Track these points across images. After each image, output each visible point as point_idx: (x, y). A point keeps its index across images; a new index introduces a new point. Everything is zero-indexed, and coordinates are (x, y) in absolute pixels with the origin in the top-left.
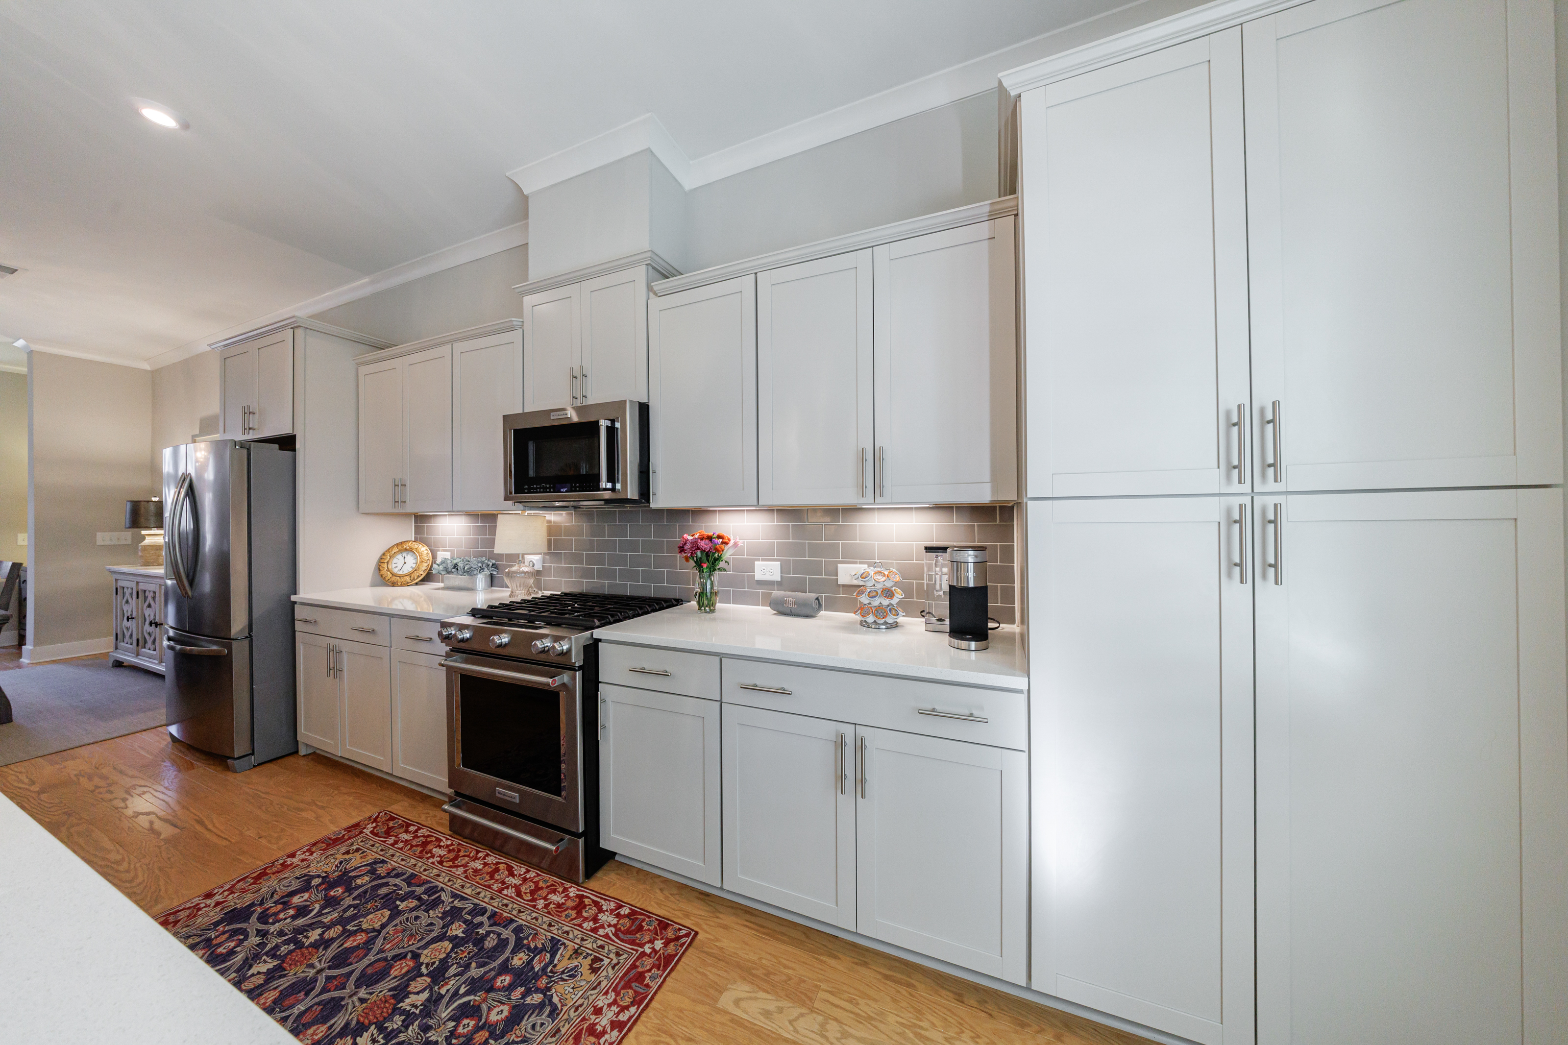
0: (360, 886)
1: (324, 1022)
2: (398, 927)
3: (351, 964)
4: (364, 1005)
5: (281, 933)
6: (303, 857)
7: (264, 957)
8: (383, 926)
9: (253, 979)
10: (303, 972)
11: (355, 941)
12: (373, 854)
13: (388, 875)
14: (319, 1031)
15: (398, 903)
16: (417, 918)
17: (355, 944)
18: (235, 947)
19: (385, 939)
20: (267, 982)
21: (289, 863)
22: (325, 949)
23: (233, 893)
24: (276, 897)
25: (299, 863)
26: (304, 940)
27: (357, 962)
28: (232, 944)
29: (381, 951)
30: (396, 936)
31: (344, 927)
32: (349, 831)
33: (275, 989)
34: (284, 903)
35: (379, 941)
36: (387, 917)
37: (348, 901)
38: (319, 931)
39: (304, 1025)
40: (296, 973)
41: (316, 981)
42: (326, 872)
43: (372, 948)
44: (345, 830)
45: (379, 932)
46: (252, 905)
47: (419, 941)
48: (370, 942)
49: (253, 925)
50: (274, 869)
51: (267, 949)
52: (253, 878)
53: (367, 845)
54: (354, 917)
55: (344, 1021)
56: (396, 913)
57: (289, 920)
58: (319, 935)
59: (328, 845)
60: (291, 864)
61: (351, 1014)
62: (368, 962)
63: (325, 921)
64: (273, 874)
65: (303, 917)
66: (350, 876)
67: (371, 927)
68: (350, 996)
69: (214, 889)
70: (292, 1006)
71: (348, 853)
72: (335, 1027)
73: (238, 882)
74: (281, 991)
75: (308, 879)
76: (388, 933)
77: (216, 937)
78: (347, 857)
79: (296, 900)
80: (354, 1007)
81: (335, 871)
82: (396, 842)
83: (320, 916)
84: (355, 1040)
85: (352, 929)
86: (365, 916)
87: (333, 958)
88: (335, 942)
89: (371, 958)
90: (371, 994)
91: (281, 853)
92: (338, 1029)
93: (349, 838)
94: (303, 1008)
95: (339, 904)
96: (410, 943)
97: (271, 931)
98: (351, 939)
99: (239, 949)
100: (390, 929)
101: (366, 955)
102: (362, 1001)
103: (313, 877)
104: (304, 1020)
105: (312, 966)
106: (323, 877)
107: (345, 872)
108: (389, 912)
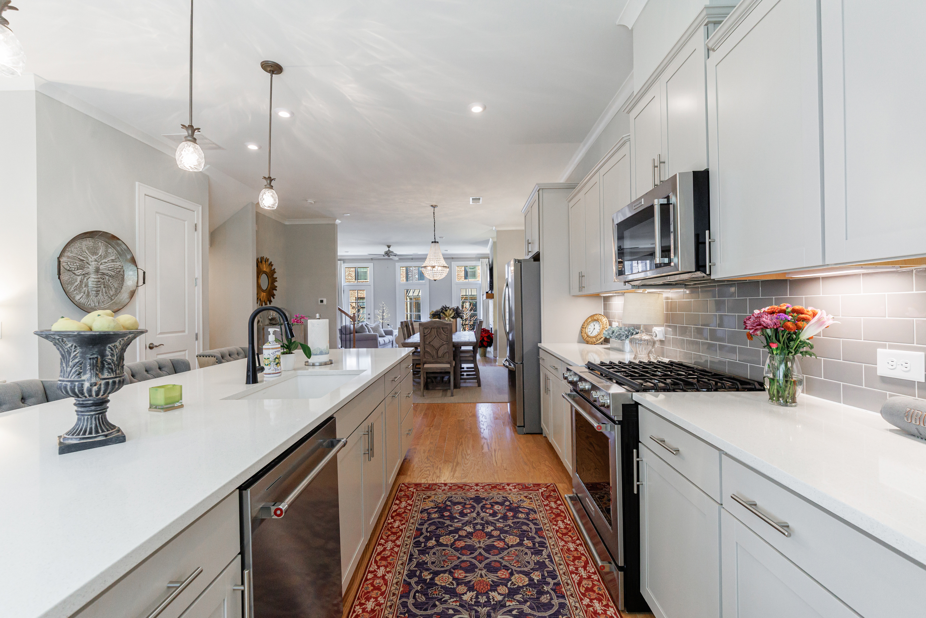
0: (519, 518)
1: (466, 572)
2: (516, 552)
3: (490, 554)
4: (480, 578)
5: (482, 519)
6: (511, 488)
7: (472, 525)
8: (512, 546)
9: (464, 532)
10: (476, 542)
11: (499, 544)
12: (535, 505)
13: (532, 521)
14: (462, 574)
15: (525, 539)
16: (526, 554)
17: (498, 545)
18: (468, 513)
19: (508, 553)
20: (466, 536)
21: (505, 487)
22: (489, 538)
23: (483, 489)
24: (492, 501)
25: (508, 490)
26: (486, 528)
27: (492, 555)
28: (469, 511)
29: (502, 558)
30: (513, 555)
31: (501, 533)
32: (534, 486)
33: (465, 542)
34: (492, 505)
35: (506, 552)
36: (516, 543)
37: (510, 522)
38: (492, 528)
39: (461, 567)
40: (474, 541)
41: (476, 551)
42: (513, 501)
43: (501, 553)
44: (533, 484)
45: (509, 547)
46: (484, 499)
47: (519, 567)
48: (503, 549)
49: (478, 508)
50: (500, 487)
51: (475, 522)
52: (492, 486)
53: (535, 499)
54: (506, 532)
55: (470, 579)
56: (520, 544)
57: (488, 515)
58: (491, 530)
59: (523, 488)
60: (506, 489)
61: (474, 578)
62: (495, 559)
63: (497, 525)
64: (498, 489)
65: (492, 517)
66: (519, 510)
67: (508, 542)
68: (480, 569)
69: (479, 483)
70: (463, 555)
71: (526, 497)
72: (467, 578)
73: (487, 485)
74: (466, 545)
75: (505, 500)
76: (511, 551)
77: (468, 504)
78: (525, 499)
79: (496, 507)
80: (477, 576)
81: (516, 503)
82: (547, 505)
83: (497, 521)
84: (467, 591)
85: (502, 537)
86: (510, 535)
87: (487, 545)
88: (493, 538)
89: (497, 558)
90: (486, 576)
91: (506, 481)
92: (466, 580)
93: (532, 490)
94: (465, 559)
95: (506, 521)
96: (515, 565)
97: (481, 515)
98: (498, 542)
99: (469, 515)
100: (513, 549)
101: (497, 555)
102: (481, 576)
103: (508, 500)
104: (463, 565)
105: (479, 542)
106: (511, 503)
107: (519, 506)
108: (519, 541)
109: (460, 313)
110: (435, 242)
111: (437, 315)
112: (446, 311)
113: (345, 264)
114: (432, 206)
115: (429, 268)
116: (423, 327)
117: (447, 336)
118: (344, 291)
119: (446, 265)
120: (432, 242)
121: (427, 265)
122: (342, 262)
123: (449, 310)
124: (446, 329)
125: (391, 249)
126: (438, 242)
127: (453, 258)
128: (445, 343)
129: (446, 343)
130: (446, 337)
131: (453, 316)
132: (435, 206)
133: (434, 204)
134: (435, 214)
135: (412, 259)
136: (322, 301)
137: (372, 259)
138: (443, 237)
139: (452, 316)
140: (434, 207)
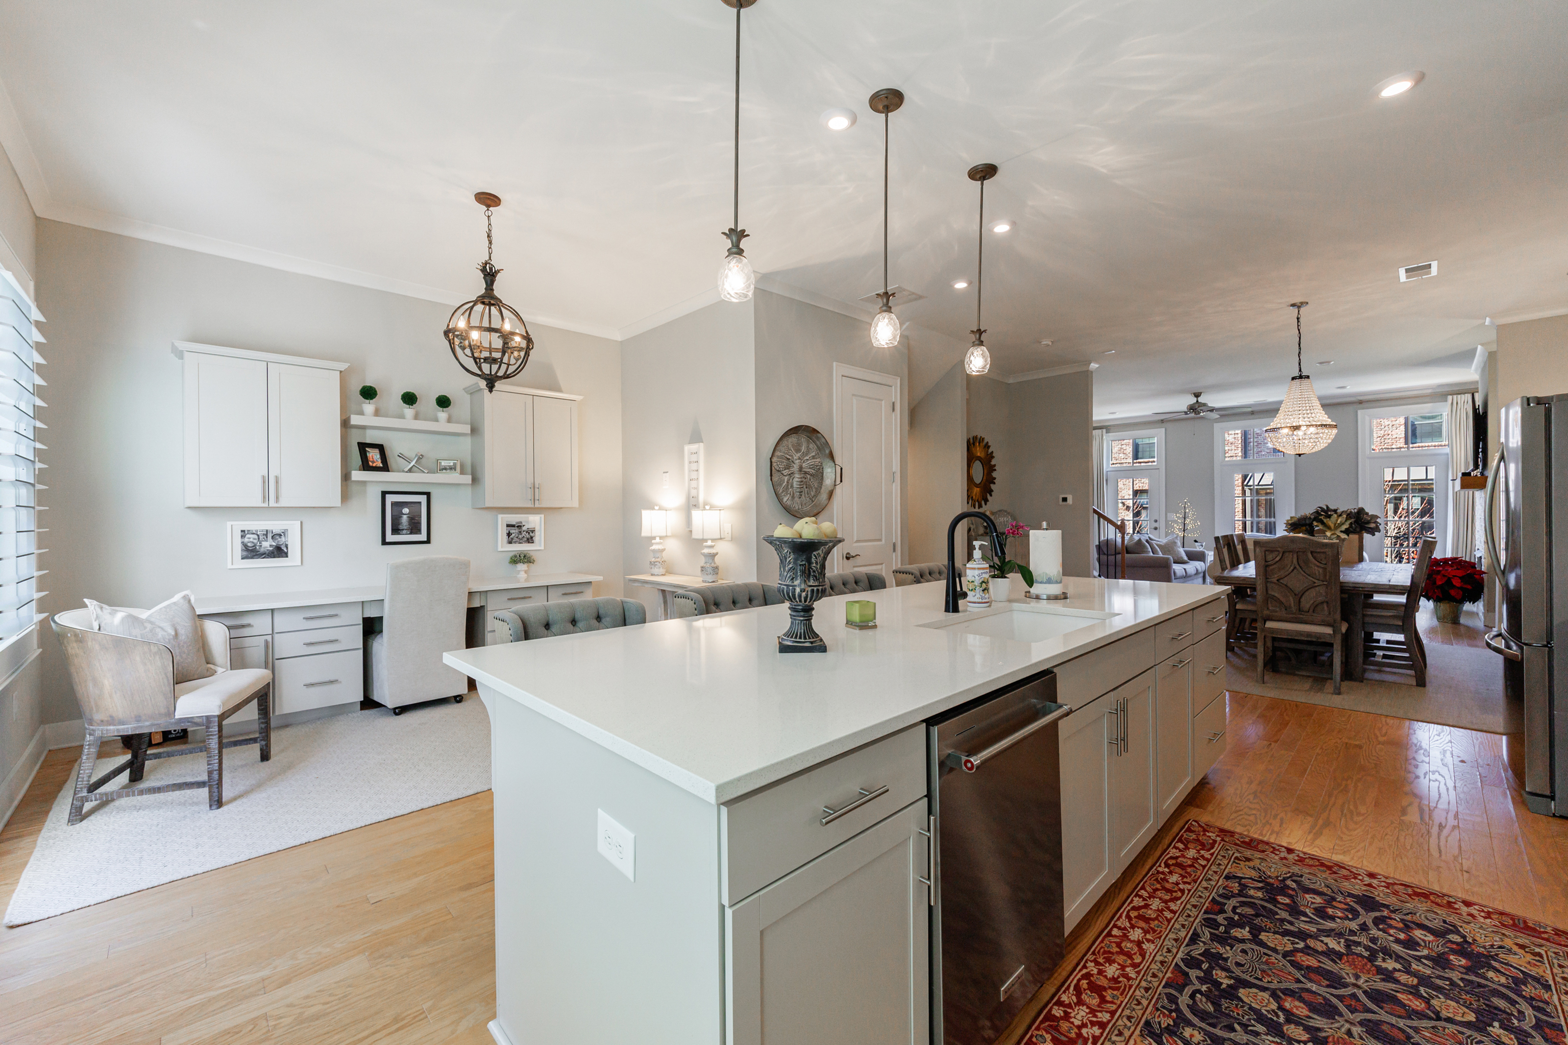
0: (1486, 979)
1: (1310, 1010)
2: (1460, 1036)
3: (1382, 1008)
4: (1346, 1037)
5: (1374, 940)
6: (1475, 913)
7: (1342, 941)
8: (1449, 1020)
9: (1319, 943)
10: (1348, 974)
11: (1410, 1000)
12: (1548, 972)
13: (1530, 1000)
14: (1300, 1010)
15: (1496, 1024)
17: (1407, 1002)
18: (1338, 917)
19: (1433, 1027)
20: (1323, 953)
21: (1456, 906)
22: (1383, 980)
23: (1388, 888)
24: (1409, 917)
25: (1465, 914)
26: (1380, 960)
27: (1386, 1012)
28: (1340, 914)
29: (1416, 1030)
30: (1447, 1037)
31: (1419, 984)
32: (1556, 934)
33: (1319, 961)
34: (1407, 926)
35: (1425, 1023)
36: (1465, 1020)
37: (1455, 976)
38: (1398, 966)
39: (1300, 996)
40: (1345, 970)
41: (1345, 987)
42: (1474, 940)
43: (1413, 1019)
44: (1555, 929)
45: (1439, 1018)
46: (1387, 907)
48: (1421, 1015)
49: (1367, 918)
50: (1438, 900)
51: (1351, 938)
52: (1414, 891)
53: (1555, 961)
54: (1439, 989)
55: (1320, 1026)
56: (1480, 1026)
57: (1391, 938)
58: (1394, 969)
59: (1514, 925)
60: (1456, 909)
61: (1331, 1028)
62: (1394, 1022)
63: (1414, 966)
64: (1432, 902)
65: (1403, 948)
66: (1490, 964)
67: (1438, 1009)
68: (1347, 1021)
69: (1380, 875)
70: (1311, 980)
71: (1522, 947)
72: (1311, 1020)
73: (1402, 885)
74: (1320, 967)
75: (1451, 930)
76: (1444, 1028)
77: (1340, 902)
78: (1515, 949)
79: (1418, 933)
80: (1339, 1029)
81: (1484, 947)
83: (1416, 959)
84: (1309, 1042)
85: (1422, 992)
86: (1447, 997)
87: (1376, 990)
88: (1396, 984)
89: (1401, 1023)
90: (1361, 1038)
91: (1461, 895)
92: (1311, 1024)
93: (1547, 940)
94: (1314, 989)
95: (1444, 969)
97: (1371, 932)
98: (1410, 997)
99: (1338, 920)
100: (1451, 1028)
101: (1400, 1017)
102: (1349, 1033)
103: (1458, 932)
104: (1305, 995)
105: (1357, 977)
106: (1466, 941)
107: (1492, 957)
108: (1474, 1020)
109: (1369, 522)
110: (1301, 377)
111: (1305, 525)
112: (1329, 517)
113: (1110, 434)
114: (1293, 305)
115: (1285, 431)
116: (1264, 549)
117: (1325, 569)
118: (1107, 480)
119: (1329, 422)
120: (1293, 379)
121: (1279, 426)
122: (1104, 431)
123: (1335, 516)
124: (1323, 556)
125: (1201, 400)
126: (1308, 377)
127: (1361, 402)
128: (1318, 583)
129: (1321, 583)
130: (1321, 570)
131: (1346, 529)
132: (1302, 303)
133: (1297, 300)
134: (1301, 320)
135: (1253, 413)
136: (1065, 500)
137: (1162, 421)
138: (1329, 362)
139: (1344, 528)
140: (1298, 306)
